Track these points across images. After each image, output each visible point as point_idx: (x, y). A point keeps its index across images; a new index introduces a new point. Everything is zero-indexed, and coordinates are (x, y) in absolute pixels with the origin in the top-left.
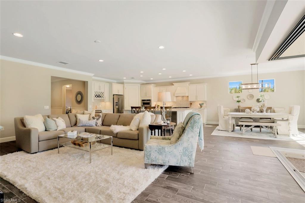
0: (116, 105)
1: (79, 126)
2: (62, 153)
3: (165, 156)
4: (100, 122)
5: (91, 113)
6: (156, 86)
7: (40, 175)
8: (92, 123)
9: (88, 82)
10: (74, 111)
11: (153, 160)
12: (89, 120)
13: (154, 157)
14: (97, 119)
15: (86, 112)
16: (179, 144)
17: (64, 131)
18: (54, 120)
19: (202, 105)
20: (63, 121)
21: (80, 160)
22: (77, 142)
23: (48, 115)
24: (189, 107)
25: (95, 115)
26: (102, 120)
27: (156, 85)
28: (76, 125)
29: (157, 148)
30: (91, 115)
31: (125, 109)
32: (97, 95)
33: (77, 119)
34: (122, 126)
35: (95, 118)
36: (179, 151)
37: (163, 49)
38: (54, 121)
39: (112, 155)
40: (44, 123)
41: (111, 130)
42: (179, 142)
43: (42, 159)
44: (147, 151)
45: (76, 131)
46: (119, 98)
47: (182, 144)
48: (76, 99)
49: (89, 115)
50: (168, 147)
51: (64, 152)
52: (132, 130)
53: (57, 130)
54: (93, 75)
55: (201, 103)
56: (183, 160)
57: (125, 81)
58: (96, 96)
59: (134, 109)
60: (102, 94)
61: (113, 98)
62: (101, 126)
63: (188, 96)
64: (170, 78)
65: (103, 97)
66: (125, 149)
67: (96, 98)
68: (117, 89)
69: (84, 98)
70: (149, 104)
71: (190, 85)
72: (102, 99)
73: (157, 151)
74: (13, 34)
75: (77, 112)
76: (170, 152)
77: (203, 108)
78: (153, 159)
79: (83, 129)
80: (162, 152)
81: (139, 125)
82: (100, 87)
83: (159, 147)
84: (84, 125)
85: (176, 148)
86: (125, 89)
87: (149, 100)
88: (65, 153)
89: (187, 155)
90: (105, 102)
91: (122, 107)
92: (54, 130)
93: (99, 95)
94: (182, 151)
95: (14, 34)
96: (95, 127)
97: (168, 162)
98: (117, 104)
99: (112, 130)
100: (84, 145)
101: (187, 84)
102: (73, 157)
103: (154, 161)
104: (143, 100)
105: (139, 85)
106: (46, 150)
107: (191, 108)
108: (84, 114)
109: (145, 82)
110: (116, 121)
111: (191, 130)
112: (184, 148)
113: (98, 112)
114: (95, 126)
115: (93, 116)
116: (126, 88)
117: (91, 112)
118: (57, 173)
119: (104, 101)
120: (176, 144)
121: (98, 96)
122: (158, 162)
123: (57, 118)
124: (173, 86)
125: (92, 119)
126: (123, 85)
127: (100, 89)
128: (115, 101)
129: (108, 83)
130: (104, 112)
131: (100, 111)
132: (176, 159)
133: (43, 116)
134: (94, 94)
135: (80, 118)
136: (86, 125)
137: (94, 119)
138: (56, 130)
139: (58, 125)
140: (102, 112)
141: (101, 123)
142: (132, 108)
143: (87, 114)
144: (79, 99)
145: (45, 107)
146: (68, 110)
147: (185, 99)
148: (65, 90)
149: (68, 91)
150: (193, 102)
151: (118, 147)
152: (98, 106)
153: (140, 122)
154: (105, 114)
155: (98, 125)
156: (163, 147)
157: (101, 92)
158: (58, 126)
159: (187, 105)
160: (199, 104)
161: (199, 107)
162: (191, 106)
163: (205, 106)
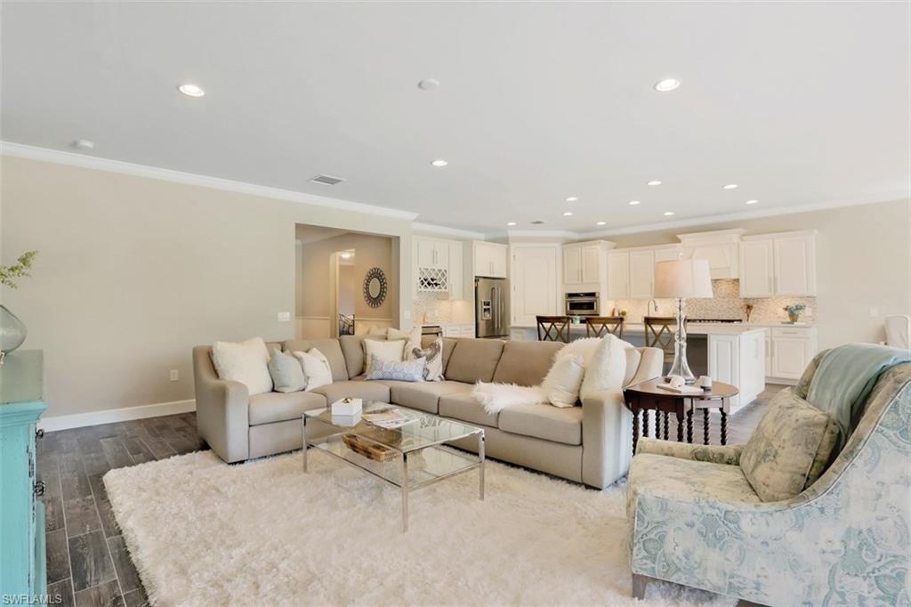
0: (485, 310)
1: (371, 380)
2: (318, 472)
3: (741, 560)
4: (436, 366)
5: (409, 336)
6: (615, 248)
7: (232, 561)
8: (412, 371)
9: (399, 238)
10: (360, 329)
11: (673, 567)
12: (403, 359)
13: (679, 552)
14: (429, 358)
15: (393, 331)
16: (822, 510)
17: (324, 395)
18: (297, 358)
19: (796, 312)
20: (324, 361)
21: (370, 509)
22: (360, 442)
23: (282, 340)
24: (740, 321)
25: (422, 343)
26: (443, 359)
27: (614, 244)
28: (362, 373)
29: (699, 512)
30: (409, 343)
31: (513, 324)
32: (426, 280)
33: (365, 354)
34: (515, 387)
35: (422, 353)
36: (823, 545)
37: (676, 90)
38: (296, 361)
39: (482, 497)
40: (268, 366)
41: (475, 400)
42: (820, 499)
43: (254, 488)
44: (647, 519)
45: (361, 401)
46: (493, 289)
47: (836, 511)
48: (368, 292)
49: (403, 341)
50: (754, 514)
51: (324, 467)
52: (551, 404)
53: (306, 390)
54: (414, 216)
55: (792, 304)
56: (842, 595)
57: (511, 234)
58: (423, 284)
59: (547, 325)
60: (443, 275)
61: (476, 288)
62: (441, 379)
63: (738, 280)
64: (669, 217)
65: (444, 284)
66: (528, 474)
67: (423, 289)
68: (488, 261)
69: (389, 288)
70: (593, 308)
71: (745, 238)
72: (443, 290)
73: (698, 525)
74: (178, 88)
75: (368, 332)
76: (765, 543)
77: (804, 324)
78: (676, 561)
79: (383, 389)
80: (722, 537)
81: (581, 385)
82: (434, 253)
83: (709, 511)
84: (387, 376)
85: (800, 527)
86: (512, 258)
87: (593, 295)
88: (326, 471)
89: (869, 569)
90: (452, 301)
91: (504, 318)
92: (297, 388)
93: (432, 280)
94: (838, 546)
95: (181, 89)
96: (422, 386)
97: (758, 588)
98: (487, 307)
99: (479, 399)
100: (383, 457)
101: (734, 235)
102: (348, 494)
103: (678, 570)
104: (570, 295)
105: (558, 245)
106: (271, 456)
107: (749, 323)
108: (386, 339)
109: (577, 236)
110: (491, 366)
111: (894, 444)
112: (849, 531)
113: (431, 331)
114: (423, 381)
115: (413, 347)
116: (514, 257)
117: (411, 333)
118: (286, 561)
119: (447, 299)
120: (803, 506)
121: (431, 283)
122: (700, 577)
123: (307, 352)
124: (678, 244)
125: (412, 356)
127: (434, 260)
128: (482, 299)
129: (456, 240)
130: (450, 332)
131: (435, 330)
132: (802, 580)
133: (266, 343)
134: (419, 275)
135: (375, 354)
136: (394, 376)
137: (419, 356)
138: (304, 390)
139: (309, 375)
140: (441, 332)
141: (441, 371)
142: (541, 320)
143: (398, 340)
144: (375, 293)
145: (280, 314)
146: (347, 325)
147: (725, 288)
148: (338, 267)
149: (346, 269)
150: (757, 299)
151: (502, 465)
152: (428, 315)
153: (584, 377)
154: (453, 342)
155: (429, 378)
156: (727, 512)
157: (440, 271)
158: (308, 378)
159: (731, 312)
160: (786, 309)
161: (784, 321)
162: (748, 316)
163: (810, 317)
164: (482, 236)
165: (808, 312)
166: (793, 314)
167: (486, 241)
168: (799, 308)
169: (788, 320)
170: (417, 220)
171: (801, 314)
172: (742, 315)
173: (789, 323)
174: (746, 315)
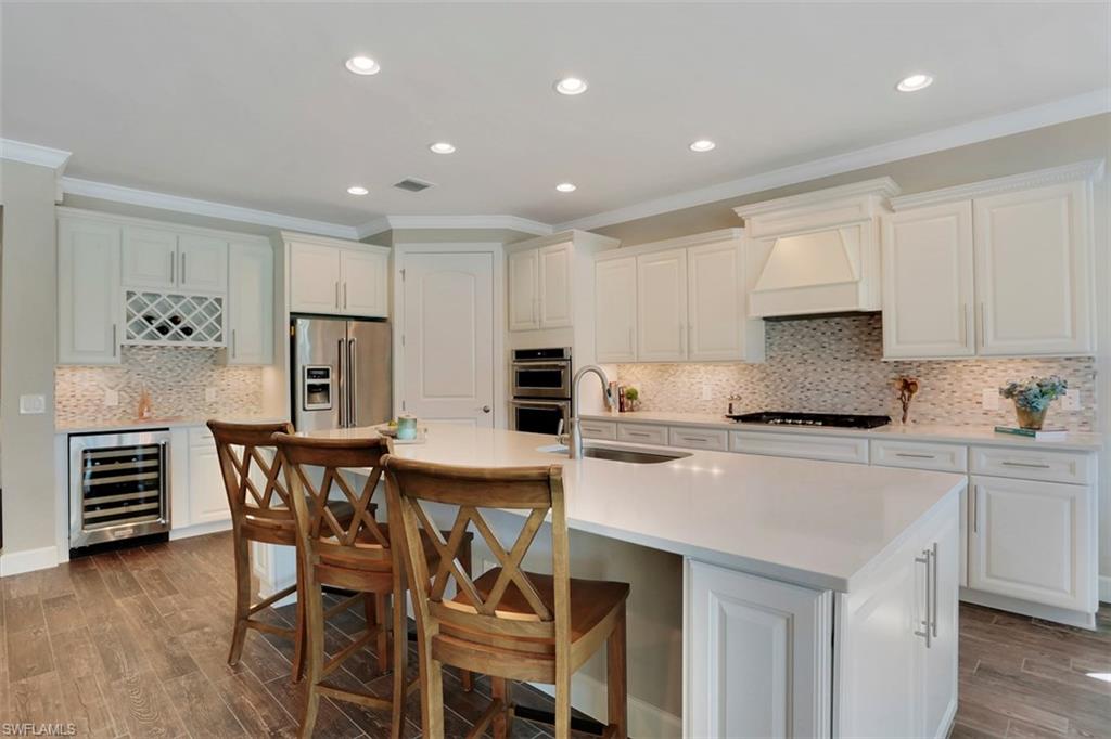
0: (312, 389)
19: (1040, 404)
24: (887, 421)
32: (151, 320)
46: (344, 341)
55: (1025, 377)
60: (211, 310)
61: (293, 340)
63: (875, 316)
67: (140, 340)
68: (334, 282)
70: (559, 384)
72: (209, 344)
87: (557, 353)
93: (175, 320)
98: (319, 382)
104: (521, 355)
107: (910, 430)
119: (221, 364)
124: (736, 231)
126: (388, 249)
127: (179, 277)
128: (309, 363)
134: (127, 308)
157: (198, 300)
159: (864, 396)
160: (1009, 393)
161: (1000, 423)
162: (905, 409)
163: (1074, 414)
164: (353, 233)
165: (1069, 401)
166: (1029, 406)
167: (361, 241)
168: (1048, 390)
169: (1014, 422)
170: (70, 170)
171: (1054, 409)
172: (891, 407)
173: (1015, 432)
174: (899, 405)
